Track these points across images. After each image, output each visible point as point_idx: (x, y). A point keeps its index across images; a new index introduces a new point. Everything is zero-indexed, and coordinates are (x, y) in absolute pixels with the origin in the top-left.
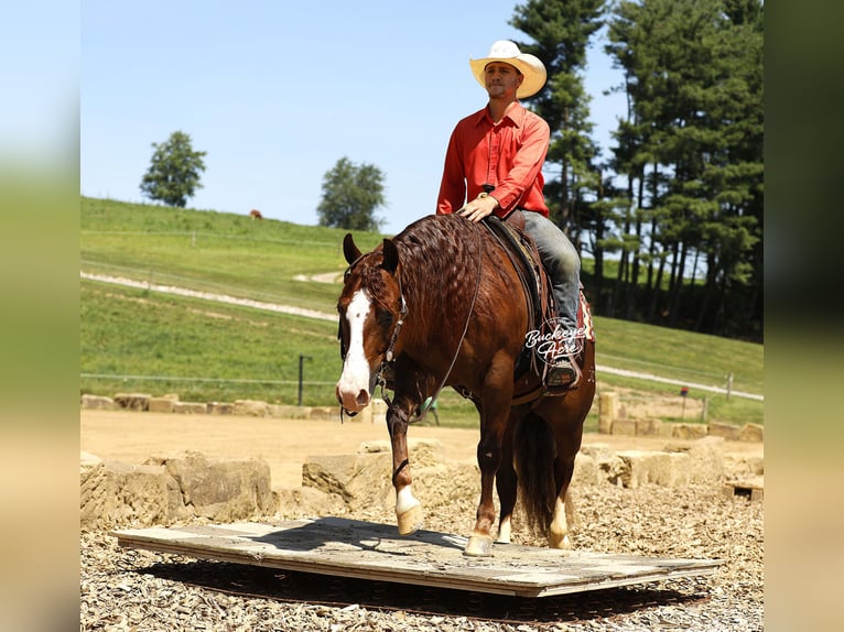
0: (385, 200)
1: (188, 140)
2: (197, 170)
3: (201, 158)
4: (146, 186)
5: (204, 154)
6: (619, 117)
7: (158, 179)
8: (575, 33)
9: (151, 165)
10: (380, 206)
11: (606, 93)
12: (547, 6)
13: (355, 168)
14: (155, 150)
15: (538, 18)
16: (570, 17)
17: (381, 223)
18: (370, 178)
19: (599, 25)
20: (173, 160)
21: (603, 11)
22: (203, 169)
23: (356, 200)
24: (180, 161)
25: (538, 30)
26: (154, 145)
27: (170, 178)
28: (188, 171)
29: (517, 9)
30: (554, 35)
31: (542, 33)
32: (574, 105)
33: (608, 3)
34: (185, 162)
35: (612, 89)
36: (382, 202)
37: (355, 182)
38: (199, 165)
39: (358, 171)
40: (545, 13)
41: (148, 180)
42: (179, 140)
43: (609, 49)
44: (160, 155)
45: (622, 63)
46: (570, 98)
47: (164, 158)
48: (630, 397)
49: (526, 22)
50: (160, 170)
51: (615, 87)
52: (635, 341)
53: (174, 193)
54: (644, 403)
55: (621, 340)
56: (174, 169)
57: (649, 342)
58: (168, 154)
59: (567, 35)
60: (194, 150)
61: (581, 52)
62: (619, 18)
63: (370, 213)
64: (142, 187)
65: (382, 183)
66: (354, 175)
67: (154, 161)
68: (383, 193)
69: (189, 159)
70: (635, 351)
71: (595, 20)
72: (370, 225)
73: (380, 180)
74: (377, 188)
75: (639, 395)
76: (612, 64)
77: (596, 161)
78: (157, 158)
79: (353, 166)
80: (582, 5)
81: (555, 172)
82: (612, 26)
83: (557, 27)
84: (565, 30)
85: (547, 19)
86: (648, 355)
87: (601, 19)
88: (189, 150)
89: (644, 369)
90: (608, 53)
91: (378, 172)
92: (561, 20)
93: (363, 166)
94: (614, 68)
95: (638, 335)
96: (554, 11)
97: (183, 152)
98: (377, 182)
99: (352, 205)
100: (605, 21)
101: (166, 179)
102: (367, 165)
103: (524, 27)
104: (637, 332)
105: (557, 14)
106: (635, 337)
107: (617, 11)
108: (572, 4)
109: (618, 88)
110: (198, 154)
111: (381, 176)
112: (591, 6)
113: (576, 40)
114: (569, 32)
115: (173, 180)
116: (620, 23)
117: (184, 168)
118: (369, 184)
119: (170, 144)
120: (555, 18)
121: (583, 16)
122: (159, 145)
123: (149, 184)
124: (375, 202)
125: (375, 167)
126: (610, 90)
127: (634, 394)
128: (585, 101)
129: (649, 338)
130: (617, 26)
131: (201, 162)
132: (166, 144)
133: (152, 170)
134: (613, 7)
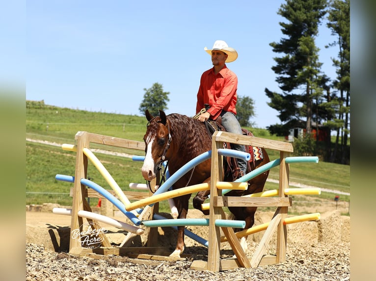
0: (255, 113)
1: (161, 87)
2: (165, 101)
3: (167, 95)
4: (142, 109)
5: (168, 93)
6: (333, 58)
7: (146, 105)
8: (310, 17)
9: (143, 99)
10: (252, 116)
11: (327, 47)
12: (296, 3)
13: (240, 99)
14: (146, 92)
15: (291, 9)
16: (308, 8)
17: (253, 124)
18: (247, 103)
19: (324, 13)
20: (154, 96)
21: (326, 6)
22: (169, 100)
23: (241, 113)
24: (158, 97)
25: (291, 16)
26: (145, 89)
27: (153, 105)
28: (161, 102)
29: (282, 6)
30: (299, 18)
31: (293, 17)
32: (311, 54)
33: (328, 1)
34: (160, 98)
35: (330, 44)
36: (253, 114)
37: (241, 105)
38: (166, 98)
39: (242, 100)
40: (294, 7)
41: (142, 106)
42: (157, 88)
43: (329, 25)
44: (148, 94)
45: (337, 32)
46: (308, 50)
47: (150, 96)
48: (314, 202)
49: (286, 12)
50: (148, 101)
51: (331, 44)
52: (337, 173)
53: (154, 112)
54: (320, 205)
55: (329, 173)
56: (155, 101)
57: (344, 174)
58: (151, 94)
59: (306, 18)
60: (164, 92)
61: (315, 26)
62: (334, 9)
63: (248, 119)
64: (140, 109)
65: (253, 105)
66: (240, 102)
67: (145, 97)
68: (253, 110)
69: (161, 96)
70: (335, 178)
71: (322, 10)
72: (248, 125)
73: (252, 104)
74: (251, 108)
75: (319, 201)
76: (331, 33)
77: (328, 84)
78: (147, 96)
79: (239, 97)
80: (314, 3)
81: (304, 89)
82: (330, 13)
83: (301, 14)
84: (305, 15)
85: (295, 10)
86: (341, 180)
87: (325, 10)
88: (161, 92)
89: (336, 188)
90: (329, 27)
91: (251, 100)
92: (303, 10)
93: (244, 97)
94: (333, 34)
95: (339, 171)
96: (299, 6)
97: (159, 93)
98: (251, 105)
99: (239, 116)
100: (327, 11)
101: (151, 105)
102: (246, 97)
103: (285, 15)
104: (339, 169)
105: (300, 7)
106: (338, 172)
107: (333, 6)
108: (309, 2)
109: (333, 44)
110: (165, 93)
111: (253, 102)
112: (318, 3)
113: (311, 20)
114: (307, 17)
115: (154, 106)
116: (334, 11)
117: (159, 100)
118: (247, 106)
119: (152, 89)
120: (300, 10)
121: (316, 9)
122: (147, 89)
123: (143, 108)
124: (250, 115)
125: (250, 98)
126: (329, 45)
127: (316, 200)
128: (316, 51)
129: (344, 172)
130: (332, 13)
131: (167, 97)
132: (151, 89)
133: (144, 101)
134: (331, 3)
